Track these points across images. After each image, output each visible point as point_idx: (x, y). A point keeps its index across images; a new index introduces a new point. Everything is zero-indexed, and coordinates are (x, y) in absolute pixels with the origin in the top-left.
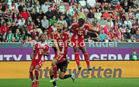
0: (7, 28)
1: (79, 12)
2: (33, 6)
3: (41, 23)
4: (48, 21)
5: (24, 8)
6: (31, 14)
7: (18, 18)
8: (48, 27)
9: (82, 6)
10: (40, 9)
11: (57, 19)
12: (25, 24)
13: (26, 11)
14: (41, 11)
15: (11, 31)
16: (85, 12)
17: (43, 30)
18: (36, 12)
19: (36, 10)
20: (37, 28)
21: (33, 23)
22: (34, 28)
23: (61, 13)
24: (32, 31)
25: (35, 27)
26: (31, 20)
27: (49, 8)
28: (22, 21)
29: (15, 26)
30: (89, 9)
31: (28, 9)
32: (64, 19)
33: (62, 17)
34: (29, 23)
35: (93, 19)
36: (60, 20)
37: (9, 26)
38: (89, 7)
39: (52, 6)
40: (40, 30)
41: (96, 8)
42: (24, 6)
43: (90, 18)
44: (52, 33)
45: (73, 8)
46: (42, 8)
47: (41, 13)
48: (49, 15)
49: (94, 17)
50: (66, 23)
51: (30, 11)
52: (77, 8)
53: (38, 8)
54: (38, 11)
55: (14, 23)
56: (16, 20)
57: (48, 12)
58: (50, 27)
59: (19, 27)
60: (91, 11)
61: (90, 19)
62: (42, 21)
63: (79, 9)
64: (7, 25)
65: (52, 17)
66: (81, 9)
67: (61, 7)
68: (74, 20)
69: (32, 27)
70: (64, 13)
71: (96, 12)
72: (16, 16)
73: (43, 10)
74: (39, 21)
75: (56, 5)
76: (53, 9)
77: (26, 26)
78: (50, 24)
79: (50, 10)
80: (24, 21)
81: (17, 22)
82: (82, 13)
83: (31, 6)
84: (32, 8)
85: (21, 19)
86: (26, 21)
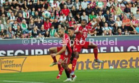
0: (50, 24)
1: (116, 7)
2: (73, 3)
3: (80, 18)
4: (87, 16)
5: (65, 6)
6: (71, 11)
7: (60, 14)
9: (119, 2)
10: (79, 6)
11: (95, 15)
12: (66, 20)
13: (67, 8)
14: (81, 8)
15: (53, 27)
16: (121, 7)
18: (76, 9)
19: (76, 6)
20: (78, 23)
21: (73, 19)
22: (74, 24)
23: (99, 9)
25: (76, 22)
26: (72, 16)
27: (88, 4)
28: (63, 18)
29: (57, 22)
30: (125, 4)
31: (68, 6)
32: (102, 14)
33: (100, 13)
34: (70, 19)
35: (129, 13)
36: (99, 15)
37: (51, 23)
38: (125, 3)
39: (90, 3)
41: (132, 3)
42: (65, 4)
43: (127, 12)
45: (110, 4)
46: (82, 5)
47: (80, 10)
48: (88, 11)
49: (130, 12)
50: (104, 18)
51: (70, 8)
52: (114, 4)
53: (77, 5)
54: (78, 8)
55: (56, 20)
56: (58, 16)
57: (87, 8)
58: (89, 22)
59: (61, 23)
60: (128, 6)
61: (127, 14)
62: (82, 17)
63: (116, 4)
64: (50, 21)
65: (91, 13)
66: (118, 5)
67: (99, 3)
68: (111, 15)
69: (73, 23)
70: (102, 9)
71: (132, 6)
72: (57, 13)
73: (82, 7)
74: (79, 17)
75: (94, 2)
76: (91, 5)
77: (67, 22)
78: (90, 19)
79: (89, 7)
80: (65, 18)
81: (59, 19)
82: (119, 8)
83: (71, 4)
84: (72, 5)
85: (62, 15)
86: (67, 17)
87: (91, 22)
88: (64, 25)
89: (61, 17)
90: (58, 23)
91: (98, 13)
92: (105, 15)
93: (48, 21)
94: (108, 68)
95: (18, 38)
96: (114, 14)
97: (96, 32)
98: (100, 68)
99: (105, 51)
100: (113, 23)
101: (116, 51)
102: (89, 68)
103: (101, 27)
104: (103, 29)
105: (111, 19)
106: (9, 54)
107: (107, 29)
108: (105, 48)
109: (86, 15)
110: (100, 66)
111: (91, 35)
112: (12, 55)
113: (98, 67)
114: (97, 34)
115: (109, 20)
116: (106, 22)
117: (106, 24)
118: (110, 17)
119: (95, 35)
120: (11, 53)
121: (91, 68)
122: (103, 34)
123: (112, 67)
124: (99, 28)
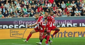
0: (41, 9)
8: (65, 8)
11: (70, 3)
12: (52, 6)
15: (43, 11)
17: (62, 9)
20: (59, 8)
21: (56, 6)
22: (57, 8)
24: (56, 10)
25: (58, 8)
26: (55, 4)
28: (50, 5)
34: (54, 6)
36: (72, 3)
40: (60, 10)
44: (68, 11)
50: (76, 5)
55: (45, 6)
56: (46, 4)
58: (66, 8)
59: (48, 8)
62: (62, 4)
65: (67, 2)
68: (80, 3)
69: (56, 8)
72: (46, 2)
74: (60, 5)
77: (52, 7)
78: (66, 6)
80: (51, 5)
81: (47, 5)
85: (49, 3)
86: (52, 4)
87: (67, 8)
88: (50, 9)
89: (49, 4)
90: (46, 8)
91: (72, 2)
92: (76, 3)
93: (40, 7)
94: (78, 36)
95: (21, 17)
96: (82, 3)
97: (70, 14)
98: (73, 37)
99: (76, 26)
100: (81, 9)
101: (83, 26)
102: (66, 37)
103: (73, 11)
104: (75, 12)
105: (80, 6)
106: (15, 27)
107: (77, 12)
108: (76, 24)
109: (64, 3)
110: (73, 35)
111: (67, 16)
112: (18, 28)
113: (72, 36)
114: (71, 15)
115: (79, 7)
116: (77, 8)
117: (77, 9)
118: (80, 5)
119: (70, 16)
120: (17, 27)
121: (67, 37)
122: (75, 15)
123: (80, 36)
124: (72, 11)
